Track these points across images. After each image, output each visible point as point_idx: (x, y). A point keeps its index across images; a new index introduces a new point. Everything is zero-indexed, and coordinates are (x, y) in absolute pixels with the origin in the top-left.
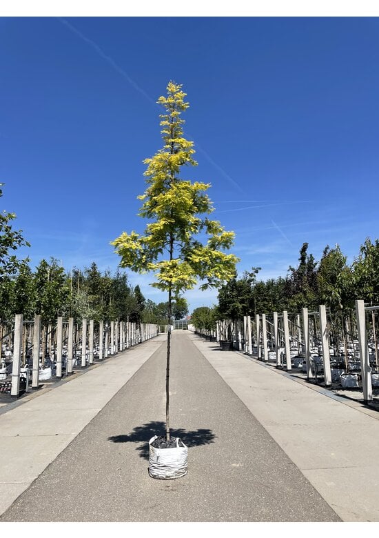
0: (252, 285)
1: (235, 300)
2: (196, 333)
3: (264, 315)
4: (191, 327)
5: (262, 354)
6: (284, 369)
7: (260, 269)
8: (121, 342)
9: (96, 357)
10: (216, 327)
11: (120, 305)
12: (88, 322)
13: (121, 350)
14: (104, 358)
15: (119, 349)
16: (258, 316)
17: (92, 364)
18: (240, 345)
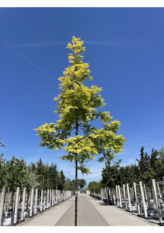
0: (118, 169)
1: (110, 176)
2: (91, 195)
3: (127, 185)
4: (88, 192)
5: (128, 207)
6: (143, 217)
7: (122, 160)
8: (53, 201)
9: (39, 210)
10: (101, 192)
11: (53, 181)
12: (35, 190)
13: (52, 205)
14: (43, 211)
15: (51, 205)
16: (124, 185)
17: (36, 215)
18: (115, 202)
